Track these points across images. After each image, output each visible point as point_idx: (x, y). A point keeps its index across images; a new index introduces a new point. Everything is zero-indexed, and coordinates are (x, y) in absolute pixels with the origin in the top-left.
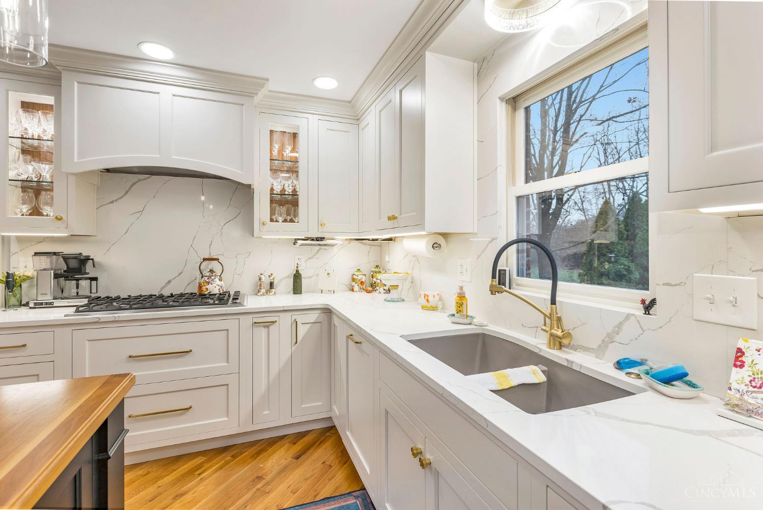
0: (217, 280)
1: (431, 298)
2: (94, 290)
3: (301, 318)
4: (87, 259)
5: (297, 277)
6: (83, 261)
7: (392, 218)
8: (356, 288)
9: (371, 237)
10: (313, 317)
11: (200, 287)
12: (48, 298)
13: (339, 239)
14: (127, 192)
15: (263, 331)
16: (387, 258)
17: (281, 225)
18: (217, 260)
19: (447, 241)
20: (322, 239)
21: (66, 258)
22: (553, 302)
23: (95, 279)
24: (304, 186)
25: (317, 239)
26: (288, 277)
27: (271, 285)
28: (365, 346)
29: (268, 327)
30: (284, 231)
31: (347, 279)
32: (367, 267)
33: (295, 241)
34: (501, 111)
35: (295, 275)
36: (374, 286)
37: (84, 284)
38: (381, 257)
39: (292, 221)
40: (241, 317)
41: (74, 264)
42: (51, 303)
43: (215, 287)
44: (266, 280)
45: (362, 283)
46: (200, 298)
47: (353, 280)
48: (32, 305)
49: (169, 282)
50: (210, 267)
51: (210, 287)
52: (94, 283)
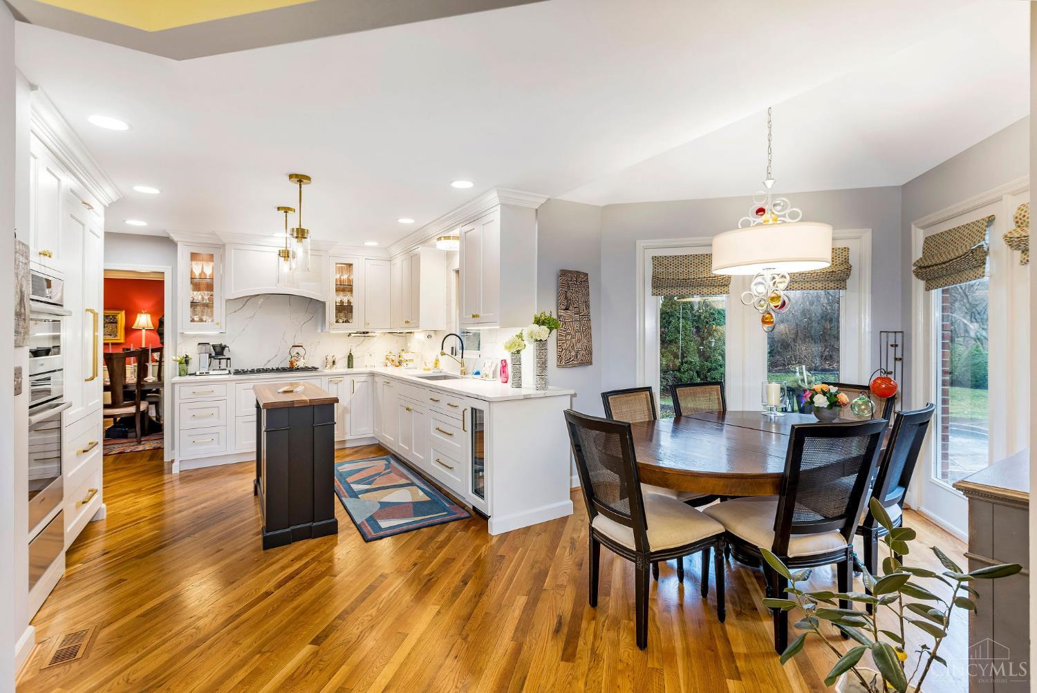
0: (302, 359)
1: (427, 364)
2: (229, 366)
3: (356, 379)
4: (225, 346)
5: (350, 358)
6: (223, 348)
7: (407, 322)
8: (389, 364)
9: (398, 332)
10: (363, 378)
11: (291, 363)
12: (205, 371)
13: (378, 333)
14: (244, 305)
15: (335, 386)
16: (409, 345)
17: (341, 325)
18: (301, 346)
19: (435, 334)
20: (367, 333)
21: (214, 347)
22: (462, 358)
23: (229, 359)
24: (356, 299)
25: (364, 333)
26: (344, 357)
27: (334, 362)
28: (393, 383)
29: (337, 383)
30: (344, 329)
31: (383, 359)
32: (396, 351)
33: (349, 335)
34: (453, 275)
35: (349, 357)
36: (400, 363)
37: (223, 362)
38: (406, 344)
39: (347, 321)
40: (322, 377)
41: (218, 349)
42: (208, 373)
43: (301, 364)
44: (330, 360)
45: (393, 361)
46: (292, 369)
47: (387, 359)
48: (198, 373)
49: (269, 361)
50: (297, 351)
51: (298, 363)
52: (229, 361)
